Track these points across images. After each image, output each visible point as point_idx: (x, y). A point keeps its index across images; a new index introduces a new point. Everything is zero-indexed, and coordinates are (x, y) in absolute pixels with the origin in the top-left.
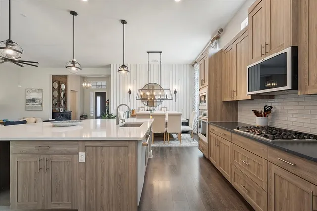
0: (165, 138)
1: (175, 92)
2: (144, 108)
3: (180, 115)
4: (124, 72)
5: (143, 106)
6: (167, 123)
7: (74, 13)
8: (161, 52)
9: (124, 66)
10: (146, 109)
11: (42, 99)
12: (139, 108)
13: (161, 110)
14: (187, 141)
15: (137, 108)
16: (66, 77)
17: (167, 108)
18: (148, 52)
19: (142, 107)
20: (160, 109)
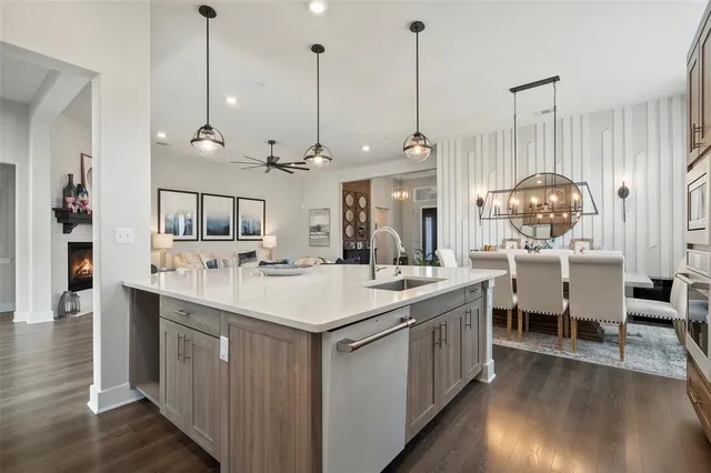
0: (560, 331)
1: (623, 193)
2: (518, 241)
3: (616, 265)
4: (418, 150)
5: (516, 236)
6: (566, 285)
7: (318, 49)
8: (555, 79)
9: (417, 135)
10: (523, 244)
11: (329, 225)
12: (504, 241)
13: (573, 248)
14: (656, 353)
15: (500, 243)
16: (367, 183)
17: (591, 241)
18: (514, 90)
19: (511, 240)
20: (567, 243)
